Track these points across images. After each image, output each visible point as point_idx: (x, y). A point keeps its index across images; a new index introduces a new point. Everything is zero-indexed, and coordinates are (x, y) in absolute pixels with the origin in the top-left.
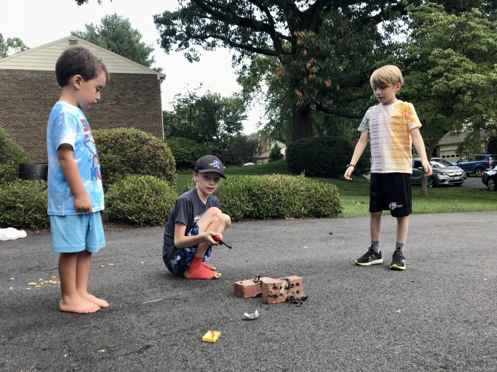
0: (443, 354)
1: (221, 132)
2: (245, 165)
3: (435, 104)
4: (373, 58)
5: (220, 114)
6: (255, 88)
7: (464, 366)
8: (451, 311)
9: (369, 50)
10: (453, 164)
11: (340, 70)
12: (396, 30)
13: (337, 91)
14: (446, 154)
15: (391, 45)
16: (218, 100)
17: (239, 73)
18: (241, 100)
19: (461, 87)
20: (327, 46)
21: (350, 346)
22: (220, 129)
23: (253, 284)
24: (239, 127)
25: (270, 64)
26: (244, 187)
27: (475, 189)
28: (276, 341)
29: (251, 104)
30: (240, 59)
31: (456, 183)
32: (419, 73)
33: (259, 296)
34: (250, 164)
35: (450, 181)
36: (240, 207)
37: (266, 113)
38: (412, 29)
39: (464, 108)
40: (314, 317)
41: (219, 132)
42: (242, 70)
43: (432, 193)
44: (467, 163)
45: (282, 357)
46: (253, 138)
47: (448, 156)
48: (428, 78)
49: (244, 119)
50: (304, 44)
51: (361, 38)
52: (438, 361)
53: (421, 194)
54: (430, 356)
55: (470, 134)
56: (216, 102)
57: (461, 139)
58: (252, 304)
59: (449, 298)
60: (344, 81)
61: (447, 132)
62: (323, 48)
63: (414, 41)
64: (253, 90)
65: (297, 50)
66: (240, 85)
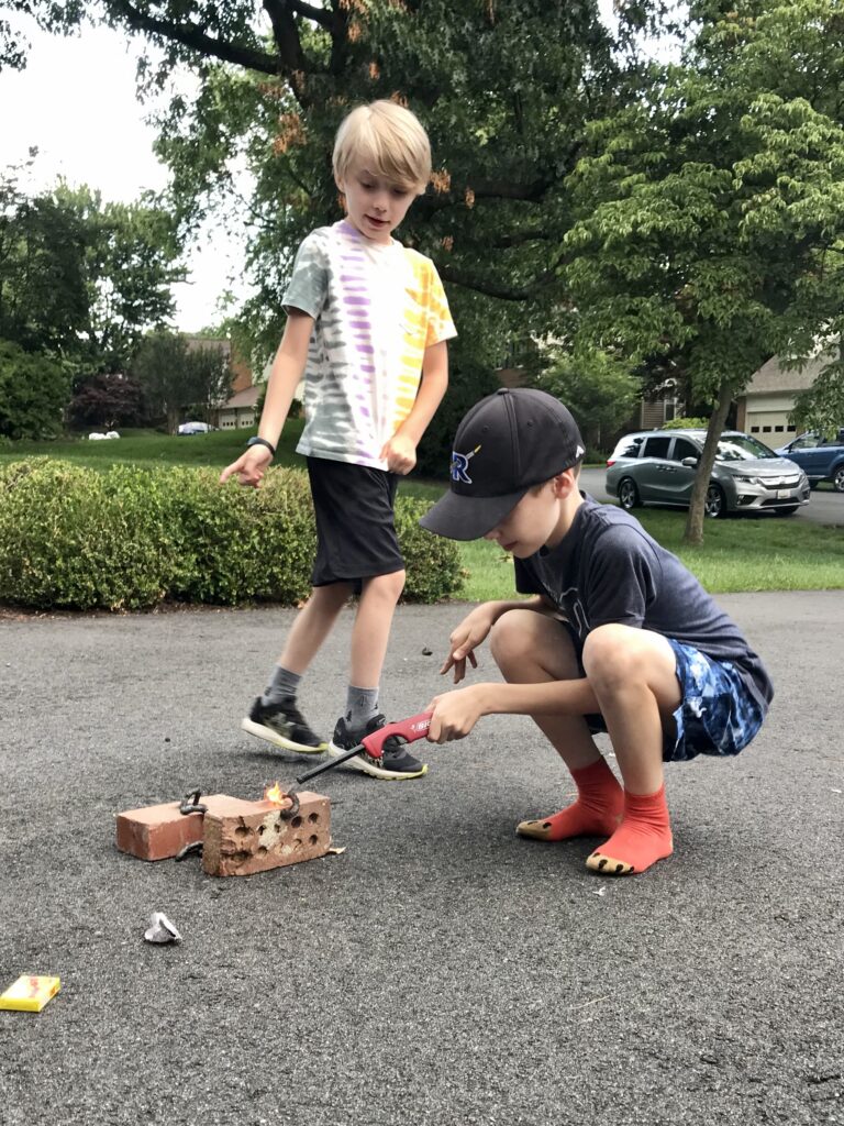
0: (711, 1019)
1: (103, 318)
2: (181, 428)
3: (746, 272)
4: (580, 106)
5: (101, 257)
6: (212, 177)
7: (767, 1056)
8: (741, 887)
9: (570, 82)
10: (778, 451)
11: (479, 139)
12: (653, 19)
13: (465, 208)
14: (762, 422)
15: (635, 71)
16: (94, 211)
17: (159, 122)
18: (168, 218)
19: (821, 222)
20: (442, 54)
21: (455, 1007)
22: (99, 309)
23: (178, 816)
24: (162, 305)
25: (261, 100)
26: (169, 504)
27: (827, 527)
28: (234, 1001)
29: (202, 233)
30: (162, 76)
31: (781, 509)
32: (708, 169)
33: (195, 852)
34: (196, 425)
35: (767, 502)
36: (158, 566)
37: (250, 263)
38: (699, 22)
39: (822, 289)
40: (356, 916)
41: (96, 316)
42: (170, 114)
43: (716, 534)
44: (814, 450)
45: (251, 1052)
46: (207, 345)
47: (767, 429)
48: (732, 187)
49: (177, 281)
50: (369, 39)
51: (548, 37)
52: (695, 1042)
53: (687, 535)
54: (677, 1028)
55: (832, 366)
56: (85, 217)
57: (806, 379)
58: (172, 880)
59: (740, 848)
60: (489, 179)
61: (770, 356)
62: (430, 61)
63: (703, 64)
64: (207, 186)
65: (349, 61)
66: (165, 166)
